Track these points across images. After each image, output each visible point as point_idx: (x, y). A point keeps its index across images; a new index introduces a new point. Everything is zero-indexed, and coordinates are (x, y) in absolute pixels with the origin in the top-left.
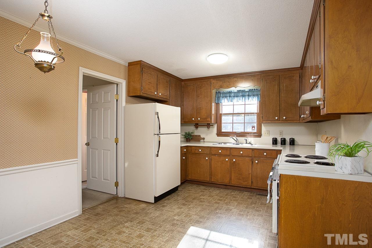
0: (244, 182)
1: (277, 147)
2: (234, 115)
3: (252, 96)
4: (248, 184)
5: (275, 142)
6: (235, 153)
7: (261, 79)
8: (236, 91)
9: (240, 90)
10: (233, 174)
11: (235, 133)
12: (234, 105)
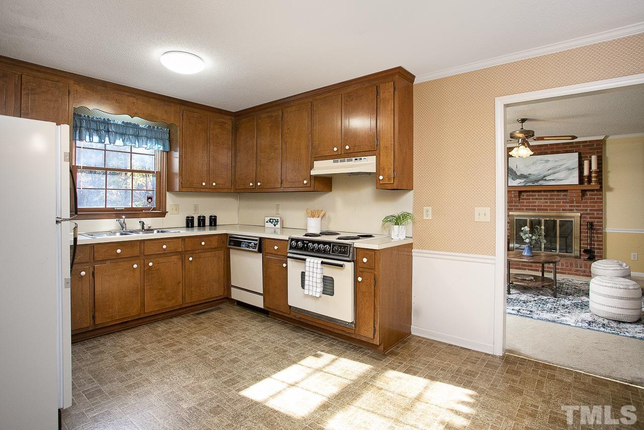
0: (169, 301)
1: (215, 229)
2: (108, 172)
3: (154, 140)
4: (177, 302)
5: (190, 223)
6: (149, 250)
7: (181, 114)
8: (120, 123)
9: (130, 123)
10: (147, 294)
11: (113, 210)
12: (105, 150)
